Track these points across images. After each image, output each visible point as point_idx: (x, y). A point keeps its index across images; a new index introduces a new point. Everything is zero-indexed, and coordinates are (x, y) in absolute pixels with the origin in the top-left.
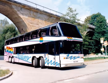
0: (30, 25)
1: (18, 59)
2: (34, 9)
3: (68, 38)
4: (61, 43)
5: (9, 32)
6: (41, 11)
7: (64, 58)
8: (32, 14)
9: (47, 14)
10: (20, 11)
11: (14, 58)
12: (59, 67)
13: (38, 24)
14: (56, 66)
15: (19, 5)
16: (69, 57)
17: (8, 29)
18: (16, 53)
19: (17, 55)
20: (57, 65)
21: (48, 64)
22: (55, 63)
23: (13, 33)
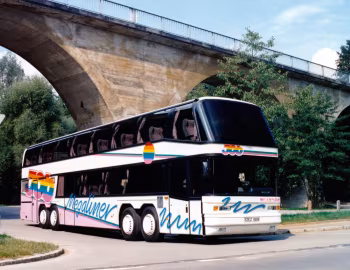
0: (110, 89)
1: (72, 214)
2: (127, 27)
3: (225, 149)
4: (205, 164)
5: (28, 111)
6: (151, 33)
7: (215, 208)
8: (118, 48)
9: (177, 43)
10: (74, 39)
11: (59, 209)
12: (201, 234)
13: (140, 85)
14: (193, 233)
15: (70, 16)
16: (228, 205)
17: (25, 101)
18: (66, 195)
19: (67, 199)
20: (194, 230)
21: (169, 227)
22: (189, 223)
23: (44, 114)
